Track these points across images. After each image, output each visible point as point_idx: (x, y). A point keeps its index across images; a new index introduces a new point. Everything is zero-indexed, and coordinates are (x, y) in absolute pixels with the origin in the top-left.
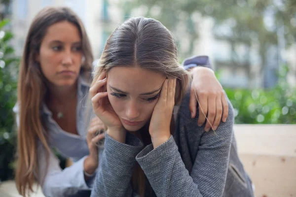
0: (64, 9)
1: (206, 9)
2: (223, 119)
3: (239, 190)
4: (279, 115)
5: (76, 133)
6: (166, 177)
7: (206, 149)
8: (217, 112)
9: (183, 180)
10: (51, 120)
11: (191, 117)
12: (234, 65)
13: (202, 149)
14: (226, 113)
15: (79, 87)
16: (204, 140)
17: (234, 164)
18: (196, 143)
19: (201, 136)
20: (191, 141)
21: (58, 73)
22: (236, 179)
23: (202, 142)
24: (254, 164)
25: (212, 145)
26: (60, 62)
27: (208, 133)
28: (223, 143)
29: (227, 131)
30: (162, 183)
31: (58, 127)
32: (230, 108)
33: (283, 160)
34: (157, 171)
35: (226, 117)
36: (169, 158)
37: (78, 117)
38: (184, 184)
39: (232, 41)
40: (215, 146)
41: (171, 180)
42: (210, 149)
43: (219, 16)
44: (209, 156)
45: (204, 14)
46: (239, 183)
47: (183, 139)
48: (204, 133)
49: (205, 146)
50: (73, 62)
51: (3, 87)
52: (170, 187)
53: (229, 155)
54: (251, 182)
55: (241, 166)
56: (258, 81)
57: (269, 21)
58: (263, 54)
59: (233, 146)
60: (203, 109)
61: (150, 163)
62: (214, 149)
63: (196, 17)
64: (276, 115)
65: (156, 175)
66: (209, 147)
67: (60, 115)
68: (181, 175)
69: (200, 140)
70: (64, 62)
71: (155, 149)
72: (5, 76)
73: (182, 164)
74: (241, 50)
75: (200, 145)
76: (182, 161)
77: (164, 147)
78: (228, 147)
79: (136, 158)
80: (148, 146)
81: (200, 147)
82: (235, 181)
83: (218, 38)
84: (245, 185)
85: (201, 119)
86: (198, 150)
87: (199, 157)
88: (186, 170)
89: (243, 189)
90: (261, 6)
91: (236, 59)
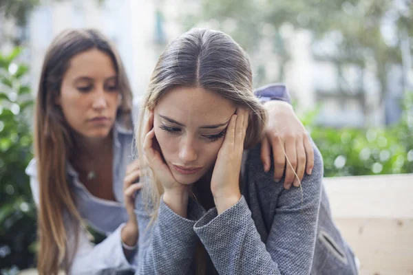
0: (91, 32)
1: (299, 18)
2: (307, 171)
3: (335, 268)
4: (403, 163)
5: (113, 198)
6: (234, 253)
7: (286, 213)
8: (299, 160)
9: (257, 258)
10: (78, 184)
11: (264, 170)
12: (342, 96)
13: (281, 213)
14: (311, 162)
15: (116, 135)
16: (282, 201)
17: (327, 232)
18: (272, 205)
19: (279, 195)
20: (265, 202)
21: (87, 121)
22: (330, 253)
23: (280, 204)
24: (361, 231)
25: (295, 207)
26: (90, 106)
27: (288, 191)
28: (309, 204)
29: (315, 187)
30: (228, 261)
31: (88, 193)
32: (316, 155)
33: (400, 224)
34: (221, 245)
35: (311, 167)
36: (239, 228)
37: (115, 177)
38: (260, 263)
39: (339, 62)
40: (298, 209)
41: (241, 257)
42: (291, 212)
43: (318, 29)
44: (291, 221)
45: (297, 26)
46: (335, 258)
47: (254, 200)
48: (283, 191)
49: (284, 208)
50: (108, 105)
51: (19, 141)
52: (241, 267)
53: (317, 220)
54: (353, 256)
55: (337, 234)
56: (377, 116)
57: (388, 32)
58: (382, 78)
59: (322, 207)
60: (280, 159)
61: (213, 234)
62: (298, 212)
63: (286, 30)
64: (398, 163)
65: (220, 251)
66: (290, 210)
67: (91, 175)
68: (254, 251)
69: (278, 201)
70: (95, 105)
71: (219, 215)
72: (20, 125)
73: (256, 236)
74: (351, 74)
75: (278, 207)
76: (256, 231)
77: (232, 213)
78: (317, 209)
79: (194, 228)
80: (211, 210)
81: (277, 210)
82: (328, 255)
83: (318, 59)
84: (345, 260)
85: (279, 171)
86: (275, 213)
87: (276, 223)
88: (262, 243)
89: (341, 265)
90: (377, 12)
91: (344, 87)
